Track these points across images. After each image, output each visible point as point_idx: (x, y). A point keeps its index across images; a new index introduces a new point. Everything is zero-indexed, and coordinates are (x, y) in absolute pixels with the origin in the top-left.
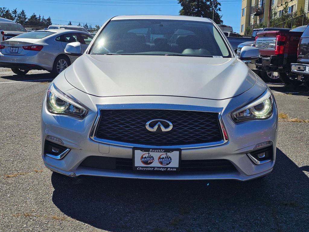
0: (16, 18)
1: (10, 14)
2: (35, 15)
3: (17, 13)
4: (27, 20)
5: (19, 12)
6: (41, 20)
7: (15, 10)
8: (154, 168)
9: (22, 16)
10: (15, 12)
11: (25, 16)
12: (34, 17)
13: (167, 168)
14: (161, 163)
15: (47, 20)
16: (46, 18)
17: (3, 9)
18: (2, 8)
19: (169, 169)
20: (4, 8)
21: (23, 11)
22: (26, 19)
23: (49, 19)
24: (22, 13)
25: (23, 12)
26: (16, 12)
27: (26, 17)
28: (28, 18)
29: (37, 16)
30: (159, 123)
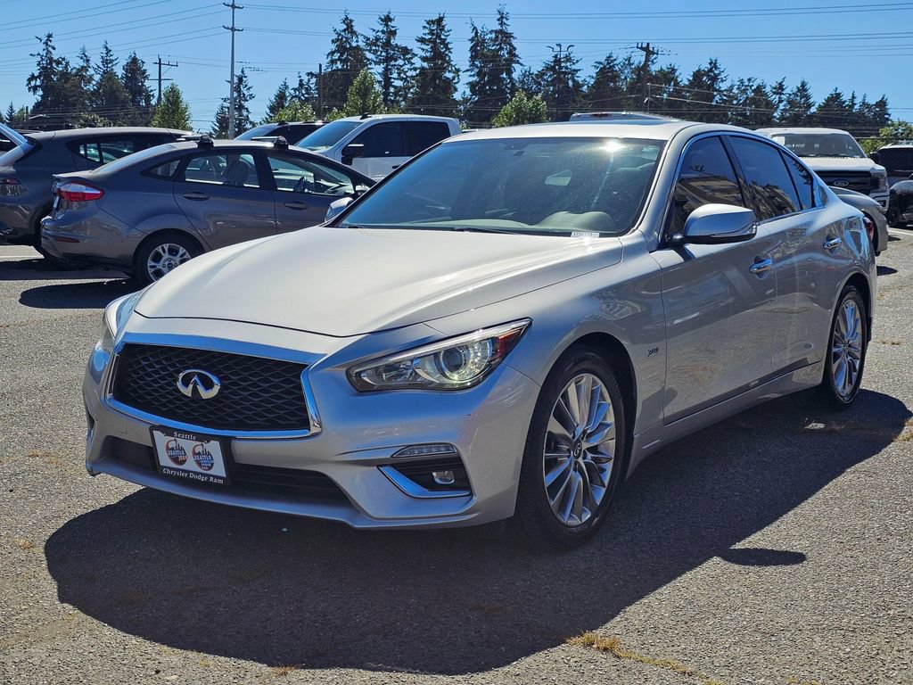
0: (781, 105)
1: (766, 95)
2: (839, 94)
3: (784, 92)
4: (813, 110)
5: (791, 87)
6: (856, 107)
7: (780, 84)
8: (188, 472)
9: (798, 98)
10: (780, 88)
11: (808, 97)
12: (835, 98)
13: (209, 476)
14: (199, 463)
15: (877, 105)
16: (872, 100)
17: (747, 83)
18: (746, 80)
19: (211, 479)
20: (749, 80)
21: (803, 85)
22: (809, 106)
23: (882, 104)
24: (799, 90)
25: (803, 89)
26: (783, 90)
27: (811, 100)
28: (817, 105)
29: (846, 97)
30: (195, 378)
